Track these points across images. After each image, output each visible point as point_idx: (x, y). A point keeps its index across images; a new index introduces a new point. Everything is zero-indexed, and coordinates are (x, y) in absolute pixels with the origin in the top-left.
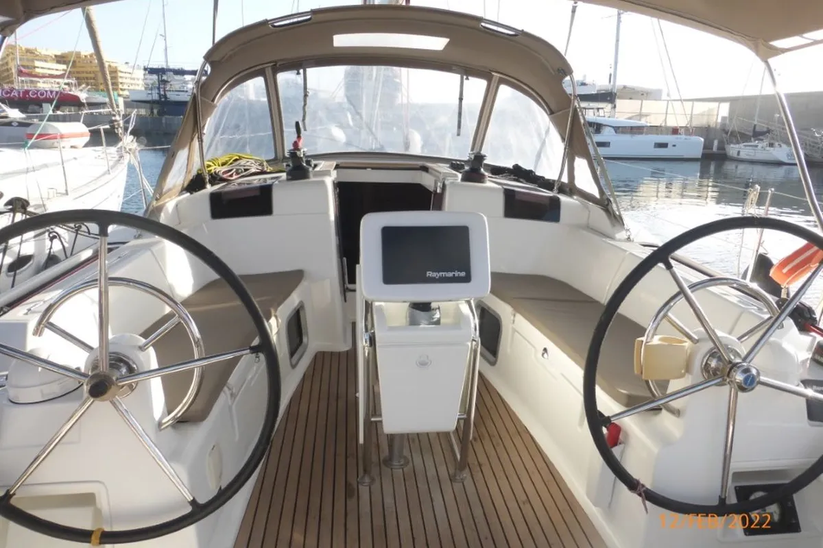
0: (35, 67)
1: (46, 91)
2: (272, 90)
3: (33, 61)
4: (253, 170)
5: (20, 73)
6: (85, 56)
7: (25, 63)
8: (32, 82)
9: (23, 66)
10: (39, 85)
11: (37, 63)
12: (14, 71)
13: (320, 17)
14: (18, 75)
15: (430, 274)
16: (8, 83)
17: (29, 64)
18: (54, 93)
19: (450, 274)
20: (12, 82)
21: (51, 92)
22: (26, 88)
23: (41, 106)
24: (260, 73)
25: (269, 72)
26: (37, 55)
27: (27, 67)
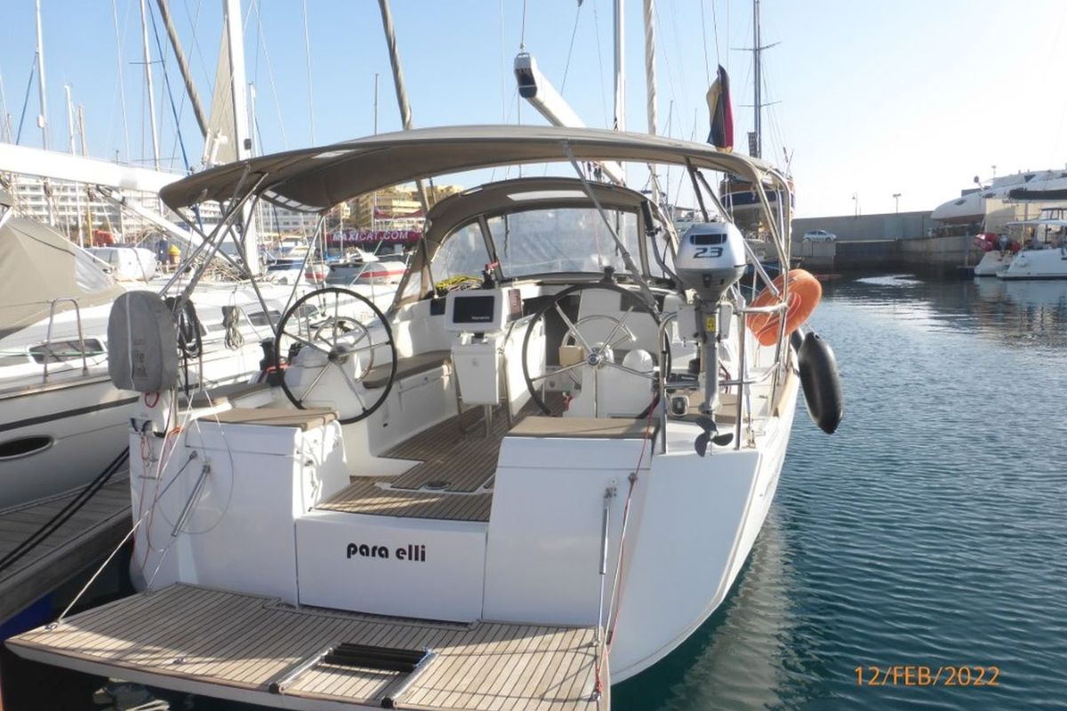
0: (392, 207)
1: (399, 232)
2: (486, 231)
3: (391, 200)
4: (474, 287)
5: (377, 215)
6: (442, 191)
7: (381, 204)
8: (387, 223)
9: (380, 207)
10: (395, 225)
11: (395, 203)
12: (372, 213)
13: (487, 189)
14: (375, 217)
15: (473, 318)
16: (364, 226)
17: (385, 204)
18: (407, 233)
19: (482, 318)
20: (369, 225)
21: (404, 232)
22: (380, 230)
23: (393, 248)
24: (476, 220)
25: (482, 219)
26: (395, 194)
27: (385, 207)
